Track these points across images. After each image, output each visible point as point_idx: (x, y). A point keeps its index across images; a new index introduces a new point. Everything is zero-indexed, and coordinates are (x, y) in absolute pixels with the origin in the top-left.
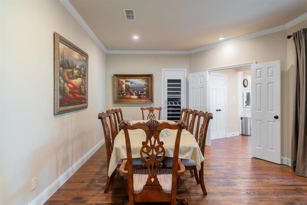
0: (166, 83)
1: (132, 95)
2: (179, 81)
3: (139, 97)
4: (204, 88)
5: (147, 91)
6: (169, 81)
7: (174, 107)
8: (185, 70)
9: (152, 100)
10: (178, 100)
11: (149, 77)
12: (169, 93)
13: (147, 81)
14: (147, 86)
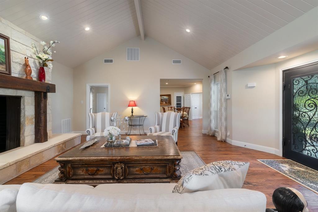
0: (176, 98)
1: (163, 102)
2: (181, 97)
3: (166, 103)
4: (190, 99)
5: (169, 101)
6: (177, 97)
7: (179, 107)
8: (183, 93)
9: (171, 104)
10: (180, 104)
11: (169, 96)
12: (177, 102)
13: (169, 97)
14: (169, 99)
